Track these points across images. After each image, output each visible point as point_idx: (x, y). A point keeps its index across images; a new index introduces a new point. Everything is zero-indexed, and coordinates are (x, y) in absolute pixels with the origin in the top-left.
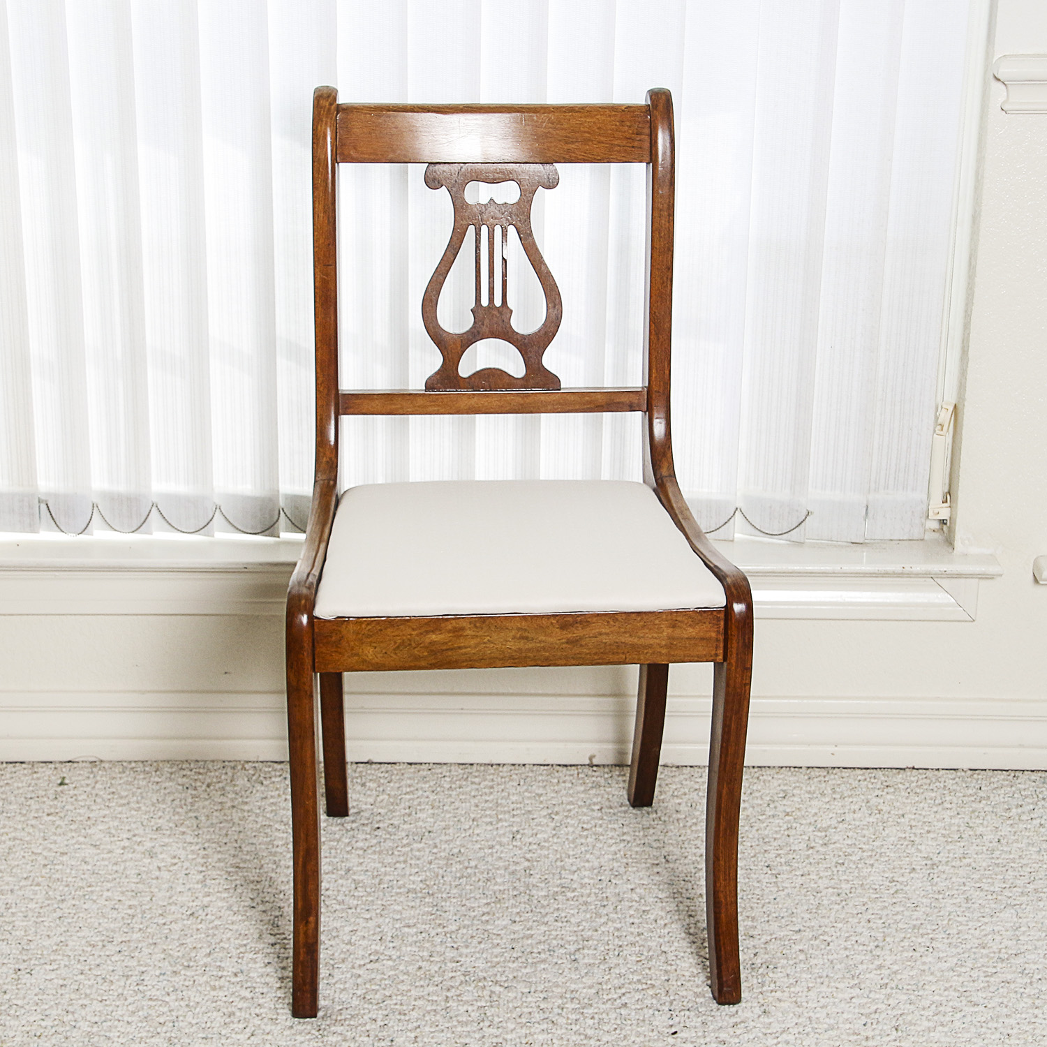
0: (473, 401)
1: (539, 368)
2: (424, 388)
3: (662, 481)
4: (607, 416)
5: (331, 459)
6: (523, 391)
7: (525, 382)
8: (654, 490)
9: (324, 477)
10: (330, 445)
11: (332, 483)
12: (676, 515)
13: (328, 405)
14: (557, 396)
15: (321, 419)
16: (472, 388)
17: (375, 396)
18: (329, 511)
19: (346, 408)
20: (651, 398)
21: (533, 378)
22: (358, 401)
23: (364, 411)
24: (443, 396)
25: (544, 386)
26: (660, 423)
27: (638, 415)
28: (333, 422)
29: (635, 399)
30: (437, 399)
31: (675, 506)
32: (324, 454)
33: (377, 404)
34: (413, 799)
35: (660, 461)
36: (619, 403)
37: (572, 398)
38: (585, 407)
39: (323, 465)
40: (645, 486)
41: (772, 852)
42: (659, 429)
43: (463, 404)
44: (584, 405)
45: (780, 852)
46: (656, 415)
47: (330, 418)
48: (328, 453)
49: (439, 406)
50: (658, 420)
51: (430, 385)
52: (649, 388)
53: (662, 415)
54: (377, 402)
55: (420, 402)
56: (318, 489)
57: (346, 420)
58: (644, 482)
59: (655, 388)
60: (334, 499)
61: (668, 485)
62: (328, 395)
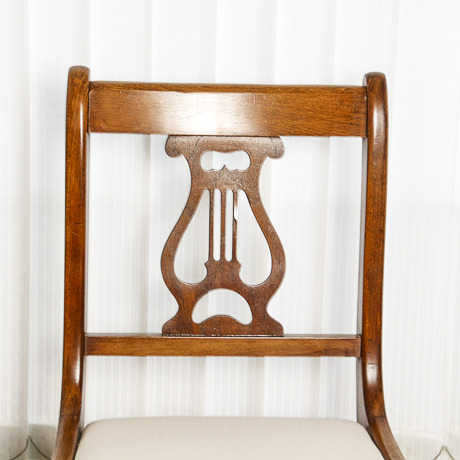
0: (205, 346)
1: (264, 316)
2: (161, 332)
3: (374, 421)
4: (324, 360)
5: (76, 396)
6: (250, 337)
7: (252, 329)
8: (367, 429)
9: (69, 412)
10: (75, 384)
11: (76, 417)
12: (387, 453)
13: (75, 347)
14: (280, 342)
15: (68, 359)
16: (205, 334)
17: (117, 340)
18: (72, 445)
19: (92, 350)
20: (365, 345)
21: (259, 325)
22: (102, 344)
23: (107, 353)
24: (179, 341)
25: (269, 333)
26: (373, 368)
27: (352, 362)
28: (78, 363)
29: (350, 346)
30: (173, 343)
31: (385, 444)
32: (70, 391)
33: (118, 346)
35: (373, 402)
36: (335, 349)
37: (294, 344)
38: (305, 352)
39: (68, 403)
40: (359, 425)
42: (371, 374)
43: (196, 347)
44: (305, 350)
46: (369, 360)
47: (76, 358)
48: (73, 391)
49: (174, 349)
50: (371, 366)
51: (167, 330)
52: (362, 336)
53: (375, 361)
54: (119, 345)
55: (158, 345)
56: (63, 423)
57: (90, 360)
58: (358, 421)
59: (368, 337)
60: (77, 433)
61: (379, 424)
62: (75, 338)
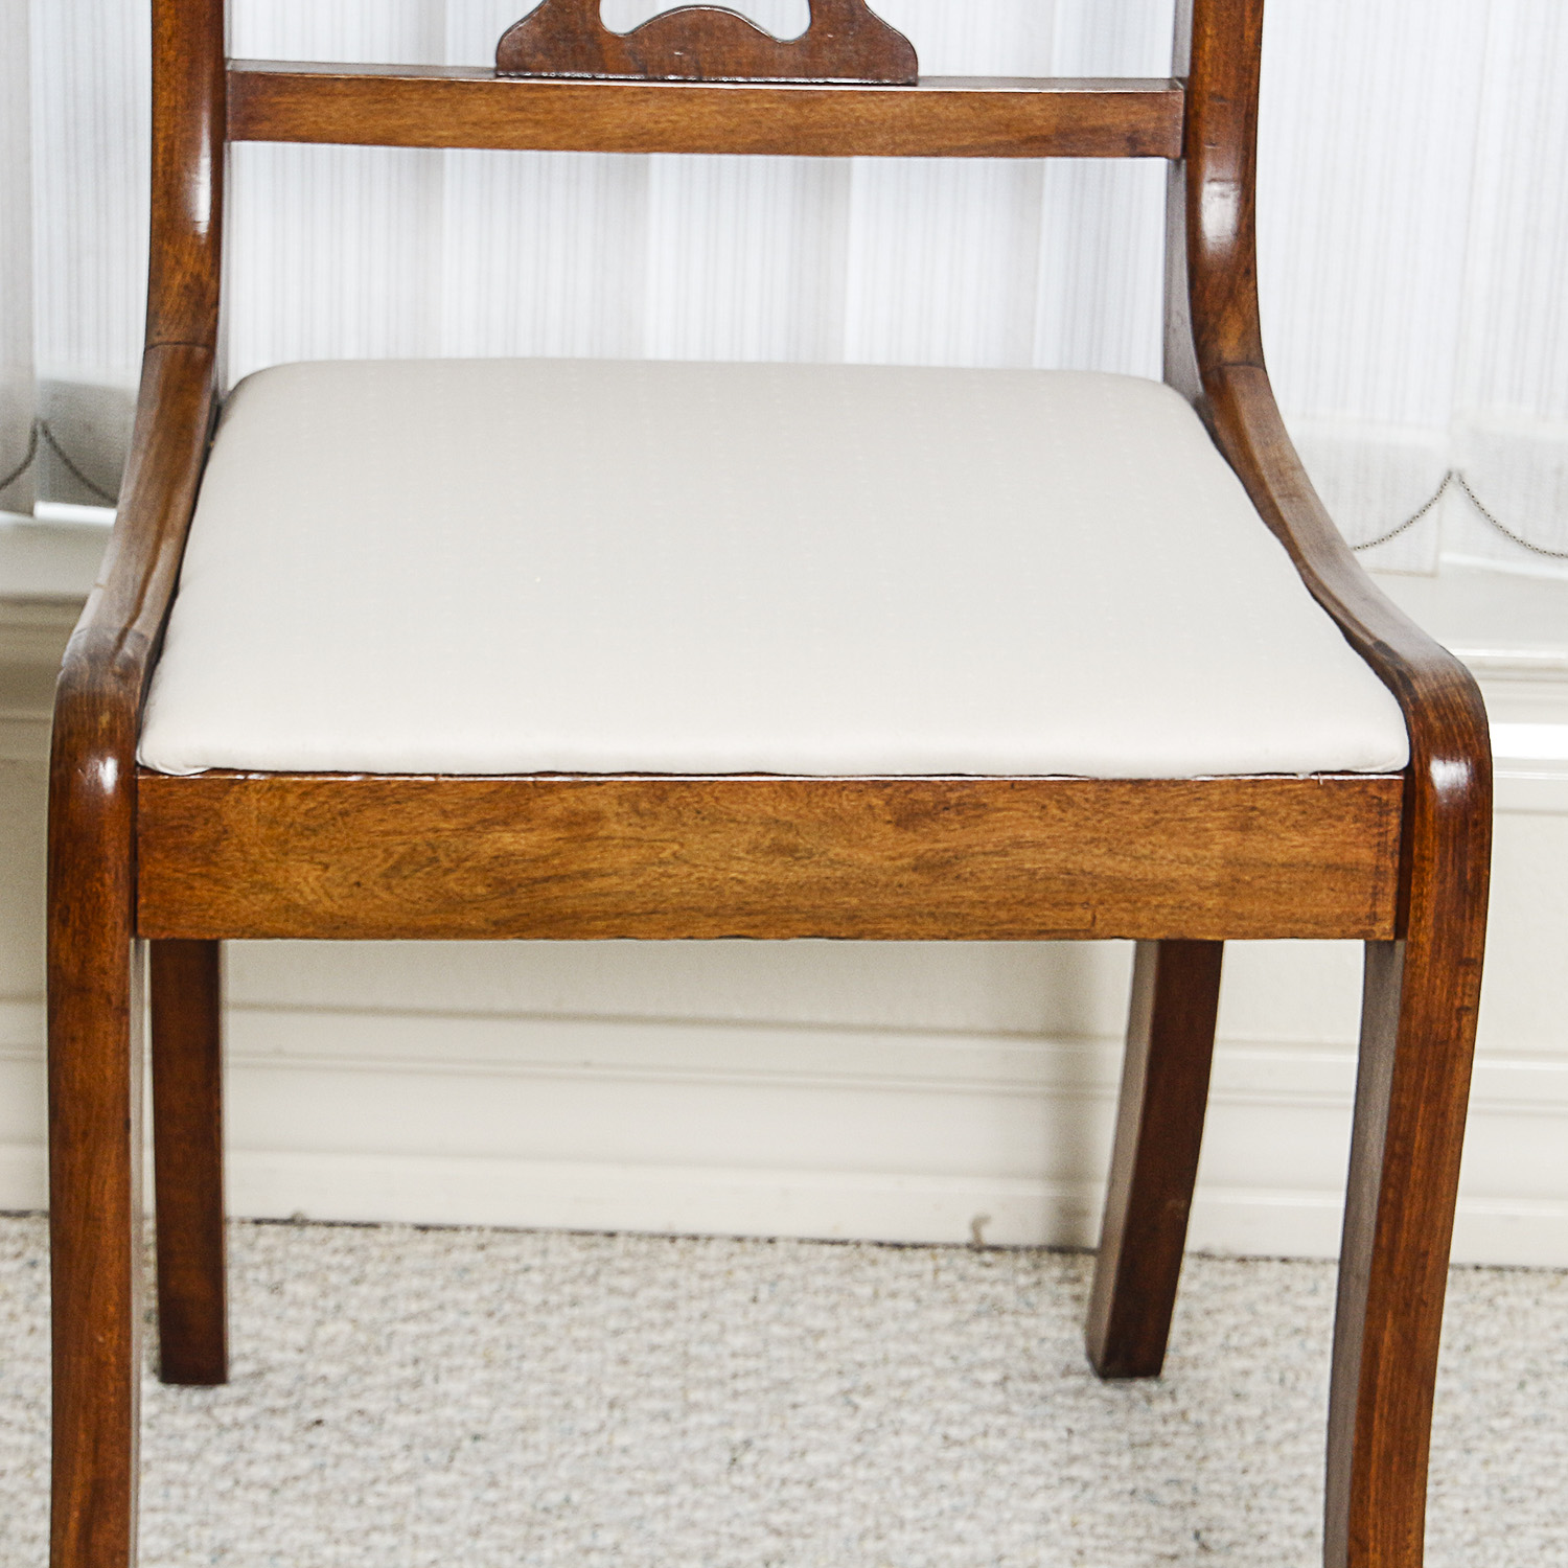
0: (644, 114)
1: (852, 11)
2: (492, 64)
3: (1222, 377)
4: (1056, 169)
5: (197, 278)
6: (802, 86)
7: (809, 55)
8: (1198, 406)
9: (176, 334)
10: (196, 236)
11: (200, 352)
12: (1262, 484)
13: (191, 106)
14: (905, 105)
15: (169, 150)
16: (644, 71)
17: (339, 86)
18: (190, 445)
19: (250, 119)
20: (1197, 115)
21: (831, 42)
22: (288, 100)
23: (302, 132)
24: (553, 94)
25: (868, 70)
26: (1223, 195)
27: (1153, 173)
28: (205, 162)
29: (1146, 119)
30: (533, 102)
31: (1257, 454)
32: (178, 262)
33: (342, 109)
34: (427, 1337)
35: (1218, 316)
36: (1094, 130)
37: (953, 111)
38: (992, 139)
39: (171, 301)
40: (1169, 391)
41: (1532, 1530)
42: (1218, 214)
43: (615, 118)
44: (992, 133)
45: (1556, 1532)
46: (1209, 170)
47: (197, 148)
48: (188, 260)
49: (537, 123)
50: (1215, 188)
51: (511, 57)
52: (1191, 86)
53: (1230, 170)
54: (345, 103)
55: (480, 108)
56: (156, 370)
57: (247, 156)
58: (1167, 378)
59: (1210, 85)
60: (205, 404)
61: (1240, 387)
62: (191, 75)
